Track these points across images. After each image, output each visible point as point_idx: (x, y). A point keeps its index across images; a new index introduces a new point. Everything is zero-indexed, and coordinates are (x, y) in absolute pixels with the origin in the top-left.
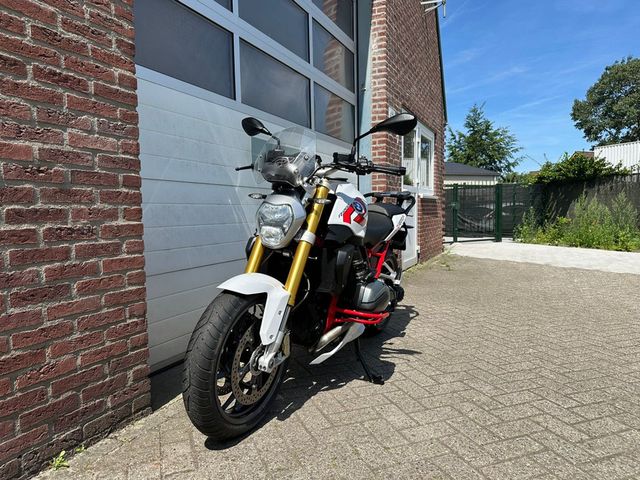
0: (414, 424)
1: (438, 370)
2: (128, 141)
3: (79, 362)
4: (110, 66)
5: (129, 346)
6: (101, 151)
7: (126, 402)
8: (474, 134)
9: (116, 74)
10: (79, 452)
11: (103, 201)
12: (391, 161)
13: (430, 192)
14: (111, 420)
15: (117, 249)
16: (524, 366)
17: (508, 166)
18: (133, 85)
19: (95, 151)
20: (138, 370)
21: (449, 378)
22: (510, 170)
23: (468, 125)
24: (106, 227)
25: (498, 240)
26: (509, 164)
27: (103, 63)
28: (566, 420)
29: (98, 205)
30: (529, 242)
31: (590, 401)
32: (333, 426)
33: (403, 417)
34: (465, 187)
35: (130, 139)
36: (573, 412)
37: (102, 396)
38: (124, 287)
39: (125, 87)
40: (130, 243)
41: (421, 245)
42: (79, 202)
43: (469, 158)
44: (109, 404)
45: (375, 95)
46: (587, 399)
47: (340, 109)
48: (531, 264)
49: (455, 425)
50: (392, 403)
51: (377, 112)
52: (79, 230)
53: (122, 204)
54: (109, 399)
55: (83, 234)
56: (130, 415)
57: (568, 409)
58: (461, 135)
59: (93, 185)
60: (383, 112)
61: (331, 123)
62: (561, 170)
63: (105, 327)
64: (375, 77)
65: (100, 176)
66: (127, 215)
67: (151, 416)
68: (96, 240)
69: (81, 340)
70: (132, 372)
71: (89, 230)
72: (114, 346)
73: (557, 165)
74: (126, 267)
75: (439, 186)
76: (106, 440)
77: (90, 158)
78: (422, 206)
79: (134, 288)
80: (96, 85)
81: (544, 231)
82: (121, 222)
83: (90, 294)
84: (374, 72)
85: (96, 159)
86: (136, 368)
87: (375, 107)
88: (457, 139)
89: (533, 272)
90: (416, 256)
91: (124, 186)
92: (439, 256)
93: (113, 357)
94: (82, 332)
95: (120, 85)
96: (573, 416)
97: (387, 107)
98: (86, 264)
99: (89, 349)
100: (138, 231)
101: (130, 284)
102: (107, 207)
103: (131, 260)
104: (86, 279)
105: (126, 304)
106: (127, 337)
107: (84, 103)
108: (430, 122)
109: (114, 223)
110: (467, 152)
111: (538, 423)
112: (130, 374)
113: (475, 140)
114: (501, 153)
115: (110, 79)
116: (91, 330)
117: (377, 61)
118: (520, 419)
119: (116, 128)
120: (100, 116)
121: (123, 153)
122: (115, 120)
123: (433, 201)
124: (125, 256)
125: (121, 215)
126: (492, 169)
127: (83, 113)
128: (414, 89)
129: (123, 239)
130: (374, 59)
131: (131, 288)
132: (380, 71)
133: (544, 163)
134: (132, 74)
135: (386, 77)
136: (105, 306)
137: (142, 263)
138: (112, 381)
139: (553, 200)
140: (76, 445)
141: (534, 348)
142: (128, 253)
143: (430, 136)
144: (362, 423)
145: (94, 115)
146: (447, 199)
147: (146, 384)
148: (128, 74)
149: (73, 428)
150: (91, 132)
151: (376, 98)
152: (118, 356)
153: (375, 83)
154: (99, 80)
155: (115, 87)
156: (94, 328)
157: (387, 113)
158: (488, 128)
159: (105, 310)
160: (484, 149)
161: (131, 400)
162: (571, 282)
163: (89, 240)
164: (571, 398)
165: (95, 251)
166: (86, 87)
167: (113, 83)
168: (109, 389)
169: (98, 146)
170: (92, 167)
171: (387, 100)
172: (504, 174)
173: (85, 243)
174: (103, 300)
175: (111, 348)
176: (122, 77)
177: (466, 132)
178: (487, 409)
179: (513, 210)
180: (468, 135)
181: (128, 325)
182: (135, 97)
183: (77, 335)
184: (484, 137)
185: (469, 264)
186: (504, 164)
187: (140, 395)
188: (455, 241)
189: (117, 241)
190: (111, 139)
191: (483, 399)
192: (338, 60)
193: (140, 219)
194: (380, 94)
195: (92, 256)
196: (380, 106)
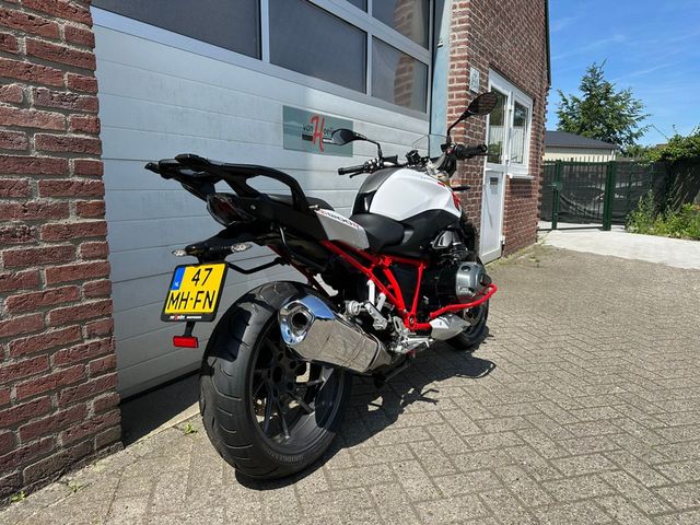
0: (436, 494)
1: (489, 411)
2: (82, 117)
3: (14, 394)
4: (51, 16)
5: (89, 372)
6: (39, 130)
7: (85, 438)
8: (590, 98)
9: (62, 27)
10: (17, 501)
11: (44, 194)
12: (471, 134)
13: (523, 171)
14: (63, 460)
15: (68, 254)
16: (603, 413)
17: (630, 138)
18: (90, 41)
19: (30, 131)
20: (101, 400)
21: (500, 427)
22: (632, 143)
23: (584, 88)
24: (50, 227)
25: (606, 228)
26: (632, 135)
27: (39, 12)
28: (645, 507)
29: (37, 200)
30: (645, 232)
31: (684, 479)
32: (331, 489)
33: (425, 482)
34: (572, 164)
35: (86, 113)
36: (657, 495)
37: (49, 433)
38: (79, 301)
39: (77, 45)
40: (87, 246)
41: (507, 234)
42: (8, 197)
43: (583, 127)
44: (61, 442)
45: (454, 52)
46: (682, 475)
47: (411, 69)
48: (641, 262)
49: (489, 502)
50: (416, 458)
51: (455, 73)
52: (7, 232)
53: (73, 197)
54: (60, 436)
55: (15, 236)
56: (92, 452)
57: (650, 489)
58: (576, 100)
59: (28, 174)
60: (462, 73)
61: (400, 85)
62: (693, 145)
63: (51, 351)
64: (454, 30)
65: (39, 163)
66: (82, 210)
67: (121, 453)
68: (35, 244)
69: (16, 369)
70: (92, 402)
71: (24, 232)
72: (65, 373)
73: (689, 139)
74: (81, 276)
75: (535, 163)
76: (56, 485)
77: (23, 139)
78: (511, 188)
79: (94, 301)
80: (30, 43)
81: (665, 219)
82: (73, 220)
83: (26, 312)
84: (455, 23)
85: (33, 140)
86: (100, 397)
87: (453, 66)
88: (570, 105)
89: (642, 273)
90: (499, 247)
91: (77, 173)
92: (530, 247)
93: (64, 386)
94: (16, 358)
95: (68, 42)
96: (656, 501)
97: (468, 67)
98: (20, 275)
99: (27, 378)
100: (100, 231)
101: (88, 297)
102: (51, 201)
103: (88, 267)
104: (22, 293)
105: (83, 322)
106: (86, 362)
107: (11, 66)
108: (527, 86)
109: (63, 222)
110: (581, 120)
111: (604, 510)
112: (91, 405)
113: (591, 106)
114: (622, 121)
115: (53, 34)
116: (30, 355)
117: (458, 10)
118: (580, 500)
119: (62, 99)
120: (37, 84)
121: (76, 132)
122: (62, 88)
123: (526, 182)
124: (80, 262)
125: (73, 211)
126: (609, 141)
127: (11, 79)
128: (507, 44)
129: (77, 242)
130: (455, 7)
131: (89, 302)
132: (461, 22)
133: (672, 136)
134: (86, 28)
135: (469, 29)
136: (50, 326)
137: (106, 271)
138: (63, 414)
139: (679, 183)
140: (13, 492)
141: (621, 385)
142: (84, 259)
143: (527, 102)
144: (368, 488)
145: (28, 83)
146: (546, 178)
147: (114, 416)
148: (81, 27)
149: (8, 472)
150: (24, 104)
151: (455, 55)
152: (71, 385)
153: (454, 37)
154: (34, 35)
155: (61, 45)
156: (35, 354)
157: (468, 74)
158: (608, 91)
159: (52, 330)
160: (601, 117)
161: (93, 435)
162: (689, 290)
163: (24, 245)
164: (658, 471)
165: (34, 258)
166: (14, 45)
167: (57, 40)
168: (61, 424)
169: (35, 123)
170: (27, 151)
171: (468, 58)
172: (625, 147)
173: (18, 248)
174: (48, 318)
175: (60, 376)
176: (70, 32)
177: (582, 96)
178: (538, 479)
179: (629, 192)
180: (584, 99)
181: (87, 347)
182: (92, 59)
183: (11, 362)
184: (602, 102)
185: (564, 260)
186: (625, 135)
187: (106, 428)
188: (554, 227)
189: (68, 243)
190: (54, 114)
191: (538, 462)
192: (411, 7)
193: (102, 215)
194: (460, 51)
195: (30, 264)
196: (460, 66)
